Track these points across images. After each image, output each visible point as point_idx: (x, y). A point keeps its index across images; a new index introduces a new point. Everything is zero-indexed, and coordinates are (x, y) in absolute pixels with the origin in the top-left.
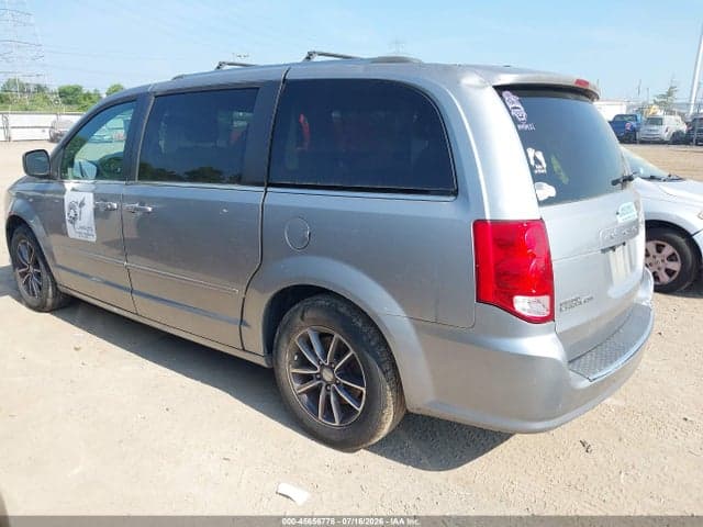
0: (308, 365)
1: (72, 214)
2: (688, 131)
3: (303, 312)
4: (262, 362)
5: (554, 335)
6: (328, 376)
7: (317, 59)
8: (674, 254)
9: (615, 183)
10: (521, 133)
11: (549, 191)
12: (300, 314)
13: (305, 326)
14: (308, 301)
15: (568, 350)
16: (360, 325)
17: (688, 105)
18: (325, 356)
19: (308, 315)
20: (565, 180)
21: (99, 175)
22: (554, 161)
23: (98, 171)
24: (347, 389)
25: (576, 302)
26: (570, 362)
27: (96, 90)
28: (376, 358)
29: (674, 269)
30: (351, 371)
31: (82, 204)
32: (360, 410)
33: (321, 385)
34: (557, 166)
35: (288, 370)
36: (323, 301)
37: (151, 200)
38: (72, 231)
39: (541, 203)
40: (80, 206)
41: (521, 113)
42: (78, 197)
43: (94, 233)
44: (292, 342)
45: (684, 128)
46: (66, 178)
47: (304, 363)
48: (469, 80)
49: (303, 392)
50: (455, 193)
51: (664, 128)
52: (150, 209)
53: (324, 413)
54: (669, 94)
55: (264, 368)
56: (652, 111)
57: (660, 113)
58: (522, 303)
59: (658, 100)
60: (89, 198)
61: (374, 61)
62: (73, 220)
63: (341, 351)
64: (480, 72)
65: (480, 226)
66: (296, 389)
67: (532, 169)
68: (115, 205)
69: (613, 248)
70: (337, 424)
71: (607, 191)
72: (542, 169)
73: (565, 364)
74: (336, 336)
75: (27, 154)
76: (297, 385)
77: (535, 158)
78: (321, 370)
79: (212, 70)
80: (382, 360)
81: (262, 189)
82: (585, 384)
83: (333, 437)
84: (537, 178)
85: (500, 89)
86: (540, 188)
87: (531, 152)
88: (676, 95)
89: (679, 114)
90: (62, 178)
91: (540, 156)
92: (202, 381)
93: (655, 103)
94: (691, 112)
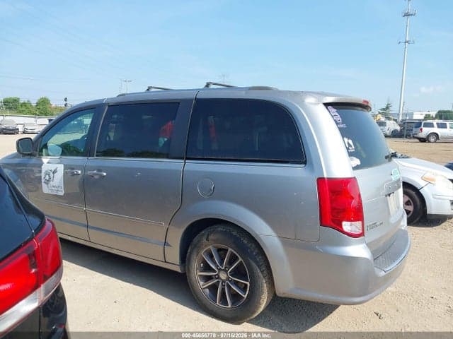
0: (210, 269)
1: (47, 178)
2: (401, 130)
3: (208, 235)
4: (178, 269)
5: (365, 245)
6: (223, 276)
7: (212, 86)
8: (409, 201)
9: (387, 157)
10: (340, 129)
11: (357, 162)
12: (206, 236)
13: (208, 244)
14: (211, 229)
15: (373, 253)
16: (246, 242)
17: (398, 114)
18: (222, 263)
19: (211, 237)
20: (364, 156)
21: (63, 154)
22: (358, 145)
23: (63, 151)
24: (236, 283)
25: (375, 225)
26: (374, 259)
27: (28, 101)
28: (257, 263)
29: (410, 210)
30: (239, 272)
31: (54, 172)
32: (245, 296)
33: (218, 282)
34: (359, 148)
35: (196, 273)
36: (221, 228)
37: (105, 169)
38: (46, 189)
39: (354, 168)
40: (53, 173)
41: (339, 118)
42: (52, 167)
43: (63, 190)
44: (199, 255)
45: (398, 128)
46: (42, 155)
47: (207, 268)
48: (309, 100)
49: (206, 288)
50: (305, 163)
51: (387, 128)
52: (105, 174)
53: (221, 300)
54: (387, 108)
55: (179, 273)
56: (378, 118)
57: (383, 119)
58: (346, 226)
59: (381, 112)
60: (61, 168)
61: (251, 89)
62: (47, 182)
63: (233, 259)
64: (315, 95)
65: (321, 181)
66: (201, 286)
67: (348, 149)
68: (80, 172)
69: (389, 195)
70: (229, 306)
71: (384, 162)
72: (352, 149)
73: (372, 261)
74: (230, 250)
75: (20, 140)
76: (202, 283)
77: (348, 143)
78: (219, 273)
79: (144, 91)
80: (261, 263)
81: (183, 161)
82: (382, 273)
83: (227, 315)
84: (351, 154)
85: (326, 105)
86: (352, 160)
87: (346, 140)
88: (391, 108)
89: (394, 120)
90: (40, 155)
91: (350, 142)
92: (134, 284)
93: (380, 113)
94: (401, 118)
